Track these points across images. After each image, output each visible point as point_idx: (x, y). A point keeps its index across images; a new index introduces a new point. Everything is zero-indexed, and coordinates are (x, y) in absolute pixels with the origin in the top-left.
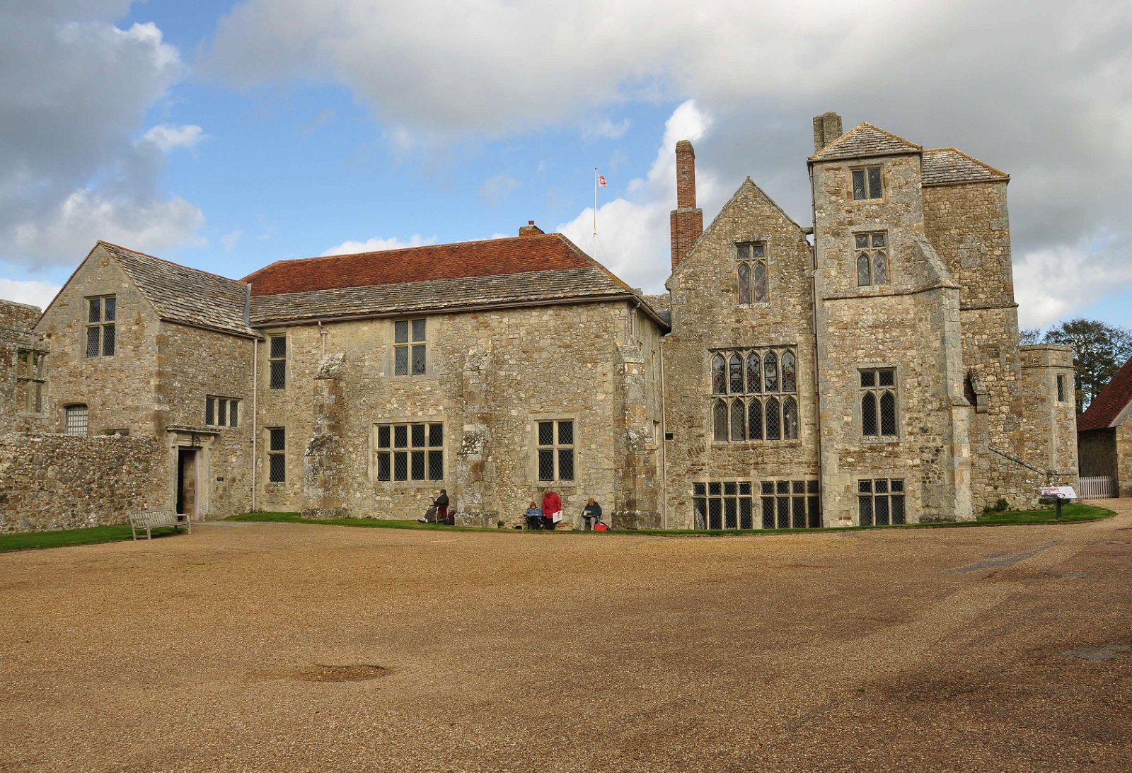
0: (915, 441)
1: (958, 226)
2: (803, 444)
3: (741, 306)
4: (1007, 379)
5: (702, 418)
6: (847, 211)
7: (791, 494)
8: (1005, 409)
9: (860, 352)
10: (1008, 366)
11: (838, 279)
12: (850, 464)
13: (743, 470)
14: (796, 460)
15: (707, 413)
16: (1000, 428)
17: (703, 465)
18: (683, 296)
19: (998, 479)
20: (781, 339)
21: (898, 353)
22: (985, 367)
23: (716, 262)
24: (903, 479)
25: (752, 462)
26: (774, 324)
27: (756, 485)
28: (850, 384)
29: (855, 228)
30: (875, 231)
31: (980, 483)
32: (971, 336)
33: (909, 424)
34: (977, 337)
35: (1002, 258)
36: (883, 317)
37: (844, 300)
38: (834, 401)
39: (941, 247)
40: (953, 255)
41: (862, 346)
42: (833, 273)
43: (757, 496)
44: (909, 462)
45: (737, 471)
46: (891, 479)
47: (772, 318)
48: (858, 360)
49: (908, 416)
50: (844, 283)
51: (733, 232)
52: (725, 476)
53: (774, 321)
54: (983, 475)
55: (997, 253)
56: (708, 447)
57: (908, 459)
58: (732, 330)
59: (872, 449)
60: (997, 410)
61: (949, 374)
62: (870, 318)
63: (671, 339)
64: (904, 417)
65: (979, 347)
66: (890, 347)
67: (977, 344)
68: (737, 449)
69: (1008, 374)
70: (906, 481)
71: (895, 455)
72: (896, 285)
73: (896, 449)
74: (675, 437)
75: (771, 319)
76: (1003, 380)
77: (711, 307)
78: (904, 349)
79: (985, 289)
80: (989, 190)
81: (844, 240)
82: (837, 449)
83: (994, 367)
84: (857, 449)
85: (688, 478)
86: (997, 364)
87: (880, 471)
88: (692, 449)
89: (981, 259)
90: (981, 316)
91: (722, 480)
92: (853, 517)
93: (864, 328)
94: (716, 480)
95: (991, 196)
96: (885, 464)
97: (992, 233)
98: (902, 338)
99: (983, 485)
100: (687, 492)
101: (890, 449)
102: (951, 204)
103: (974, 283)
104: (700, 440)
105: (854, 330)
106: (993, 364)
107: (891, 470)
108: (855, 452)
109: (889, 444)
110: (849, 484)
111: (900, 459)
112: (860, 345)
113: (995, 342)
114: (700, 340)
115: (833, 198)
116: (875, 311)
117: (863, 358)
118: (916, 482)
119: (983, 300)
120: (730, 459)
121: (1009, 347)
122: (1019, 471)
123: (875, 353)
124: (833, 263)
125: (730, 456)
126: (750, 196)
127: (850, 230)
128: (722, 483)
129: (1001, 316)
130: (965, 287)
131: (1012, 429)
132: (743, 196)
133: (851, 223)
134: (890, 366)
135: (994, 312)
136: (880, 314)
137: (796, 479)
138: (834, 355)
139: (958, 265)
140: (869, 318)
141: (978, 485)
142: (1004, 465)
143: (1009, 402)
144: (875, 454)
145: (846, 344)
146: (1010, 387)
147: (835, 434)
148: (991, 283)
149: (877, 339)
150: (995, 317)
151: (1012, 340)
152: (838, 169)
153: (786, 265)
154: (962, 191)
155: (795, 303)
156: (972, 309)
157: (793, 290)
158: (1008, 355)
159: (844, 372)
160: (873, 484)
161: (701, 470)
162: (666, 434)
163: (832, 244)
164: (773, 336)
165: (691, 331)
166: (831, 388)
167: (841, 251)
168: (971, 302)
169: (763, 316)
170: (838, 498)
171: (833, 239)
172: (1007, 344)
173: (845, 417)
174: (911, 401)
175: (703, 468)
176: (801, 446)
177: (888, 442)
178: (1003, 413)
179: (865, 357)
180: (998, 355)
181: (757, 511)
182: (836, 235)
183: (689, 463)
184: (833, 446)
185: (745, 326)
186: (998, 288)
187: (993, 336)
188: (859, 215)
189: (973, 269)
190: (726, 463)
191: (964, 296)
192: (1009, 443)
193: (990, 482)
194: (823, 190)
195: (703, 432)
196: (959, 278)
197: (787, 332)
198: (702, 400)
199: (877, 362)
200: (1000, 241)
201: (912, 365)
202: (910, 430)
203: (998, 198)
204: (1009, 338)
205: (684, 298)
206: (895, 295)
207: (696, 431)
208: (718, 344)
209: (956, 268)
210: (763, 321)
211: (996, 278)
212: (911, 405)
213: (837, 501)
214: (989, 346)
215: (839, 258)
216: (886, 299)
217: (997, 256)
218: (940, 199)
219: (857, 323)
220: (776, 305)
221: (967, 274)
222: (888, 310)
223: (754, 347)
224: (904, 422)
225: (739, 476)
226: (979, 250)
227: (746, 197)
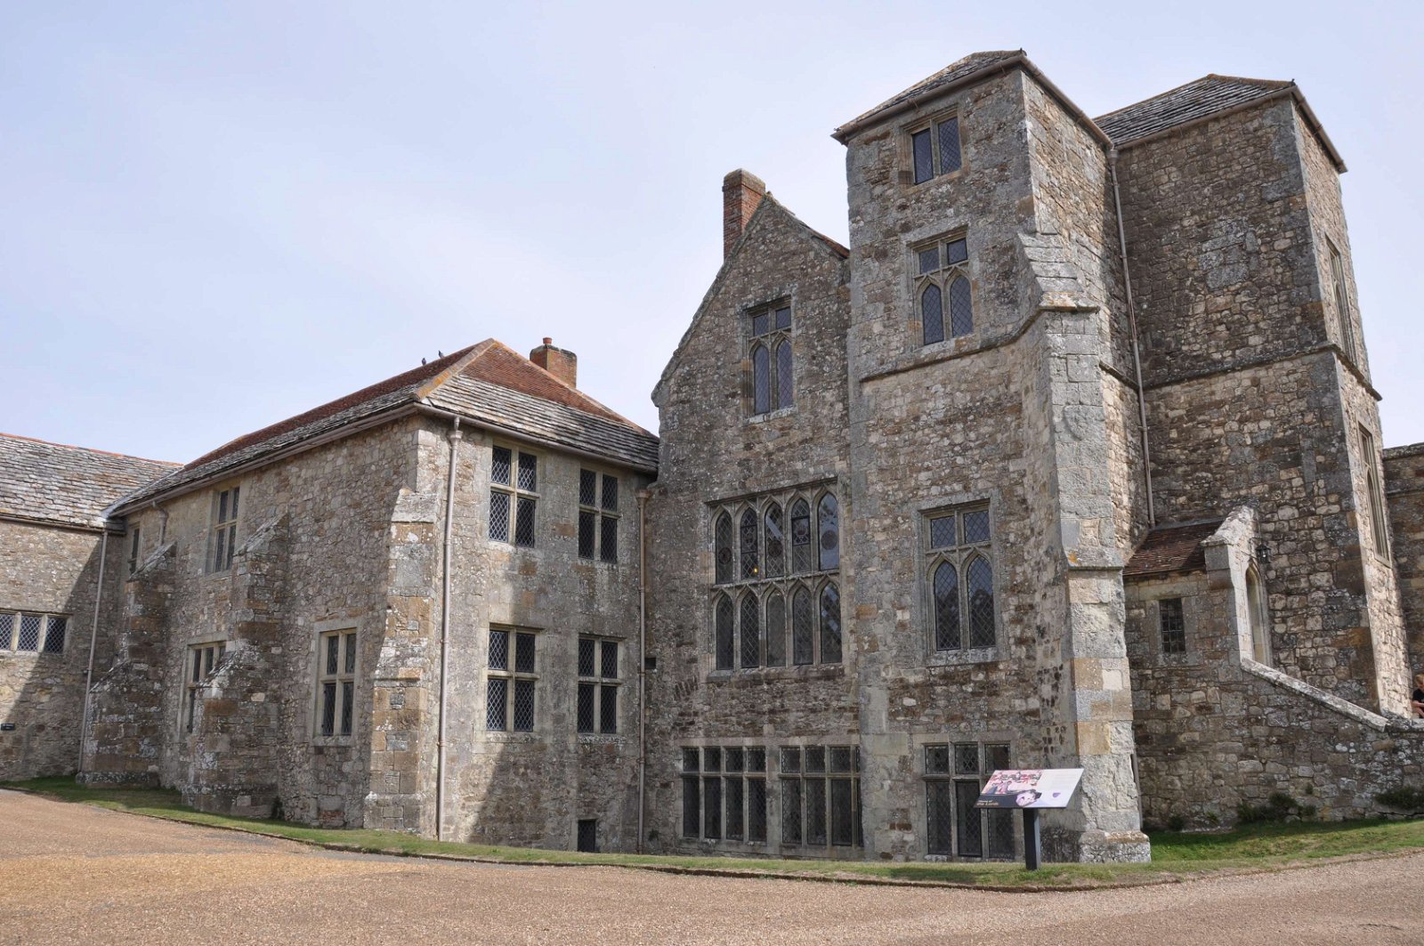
0: (1028, 657)
1: (1198, 207)
2: (847, 671)
3: (752, 420)
4: (1322, 510)
5: (695, 628)
6: (899, 207)
7: (828, 773)
8: (1323, 579)
9: (923, 476)
10: (1321, 483)
11: (884, 338)
12: (909, 711)
13: (753, 724)
14: (834, 704)
15: (704, 618)
16: (1314, 624)
17: (696, 714)
18: (674, 414)
19: (1269, 743)
20: (811, 470)
21: (994, 469)
22: (1273, 489)
23: (719, 348)
24: (1008, 743)
25: (766, 707)
26: (801, 443)
27: (772, 753)
28: (907, 544)
29: (912, 237)
30: (948, 232)
31: (1226, 751)
32: (1235, 426)
33: (1017, 621)
34: (1249, 427)
35: (1292, 253)
36: (962, 399)
37: (893, 378)
38: (880, 582)
39: (1165, 256)
40: (1191, 267)
41: (926, 464)
42: (877, 328)
43: (773, 774)
44: (1019, 704)
45: (744, 726)
46: (986, 745)
47: (799, 433)
48: (920, 493)
49: (1013, 601)
50: (894, 345)
51: (743, 291)
52: (725, 735)
53: (800, 439)
54: (1232, 732)
55: (1281, 244)
56: (702, 681)
57: (1015, 697)
58: (739, 464)
59: (948, 678)
60: (1303, 584)
61: (1065, 500)
62: (941, 404)
63: (657, 491)
64: (1005, 604)
65: (1255, 447)
66: (977, 458)
67: (1249, 442)
68: (743, 684)
69: (1323, 500)
70: (1012, 749)
71: (991, 690)
72: (986, 330)
73: (993, 677)
74: (658, 664)
75: (796, 436)
76: (1313, 514)
77: (709, 429)
78: (1003, 459)
79: (1262, 325)
80: (1256, 124)
81: (894, 263)
82: (885, 680)
83: (1291, 488)
84: (919, 678)
85: (675, 738)
86: (1297, 482)
87: (963, 725)
88: (680, 684)
89: (1248, 263)
90: (1256, 382)
91: (723, 743)
92: (914, 825)
93: (929, 426)
94: (714, 742)
95: (1259, 133)
96: (972, 709)
97: (1268, 207)
98: (999, 437)
99: (1233, 757)
100: (673, 765)
101: (981, 676)
102: (1180, 169)
103: (1236, 317)
104: (691, 668)
105: (911, 434)
106: (1290, 480)
107: (983, 723)
108: (916, 686)
109: (979, 667)
110: (906, 752)
111: (1000, 699)
112: (924, 461)
113: (1289, 432)
114: (695, 489)
115: (878, 190)
116: (948, 390)
117: (928, 488)
118: (1032, 749)
119: (1259, 349)
120: (734, 702)
121: (1322, 440)
122: (1317, 722)
123: (950, 475)
124: (876, 309)
125: (733, 698)
126: (770, 226)
127: (904, 242)
128: (723, 749)
129: (1298, 375)
130: (1219, 328)
131: (1342, 624)
132: (758, 227)
133: (906, 228)
134: (978, 498)
135: (1283, 368)
136: (958, 394)
137: (835, 743)
138: (879, 487)
139: (1202, 285)
140: (938, 406)
141: (1221, 757)
142: (1280, 708)
143: (1331, 563)
144: (954, 688)
145: (899, 464)
146: (1330, 529)
147: (881, 648)
148: (1272, 310)
149: (952, 445)
150: (1285, 379)
151: (1327, 423)
152: (885, 136)
153: (820, 332)
154: (1199, 139)
155: (833, 399)
156: (1233, 370)
157: (830, 376)
158: (1320, 459)
159: (895, 520)
160: (951, 753)
161: (692, 723)
162: (646, 659)
163: (875, 274)
164: (799, 465)
165: (683, 474)
166: (873, 555)
167: (889, 284)
168: (1233, 356)
169: (784, 431)
170: (888, 783)
171: (877, 264)
172: (1317, 434)
173: (899, 613)
174: (1019, 569)
175: (696, 719)
176: (844, 675)
177: (977, 661)
178: (1318, 588)
179: (932, 484)
180: (1296, 461)
181: (774, 803)
182: (882, 255)
183: (676, 710)
184: (878, 673)
185: (758, 454)
186: (1290, 317)
187: (1283, 421)
188: (920, 209)
189: (1233, 288)
190: (727, 711)
191: (1217, 346)
192: (1336, 657)
193: (1250, 749)
194: (861, 179)
195: (696, 653)
196: (1206, 311)
197: (819, 455)
198: (695, 595)
199: (954, 493)
200: (1285, 219)
201: (1019, 490)
202: (1018, 632)
203: (1275, 134)
204: (1321, 419)
205: (676, 417)
206: (982, 350)
207: (686, 652)
208: (719, 493)
209: (1197, 292)
210: (785, 441)
211: (1284, 297)
212: (1019, 579)
213: (886, 788)
214: (1278, 442)
215: (884, 298)
216: (966, 361)
217: (1283, 251)
218: (1159, 165)
219: (917, 419)
220: (803, 408)
221: (1221, 300)
222: (971, 382)
223: (773, 492)
224: (1006, 617)
225: (746, 735)
226: (1241, 246)
227: (763, 228)
